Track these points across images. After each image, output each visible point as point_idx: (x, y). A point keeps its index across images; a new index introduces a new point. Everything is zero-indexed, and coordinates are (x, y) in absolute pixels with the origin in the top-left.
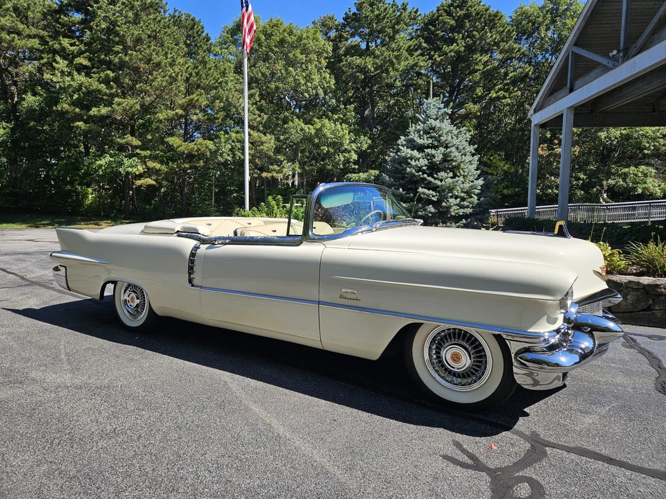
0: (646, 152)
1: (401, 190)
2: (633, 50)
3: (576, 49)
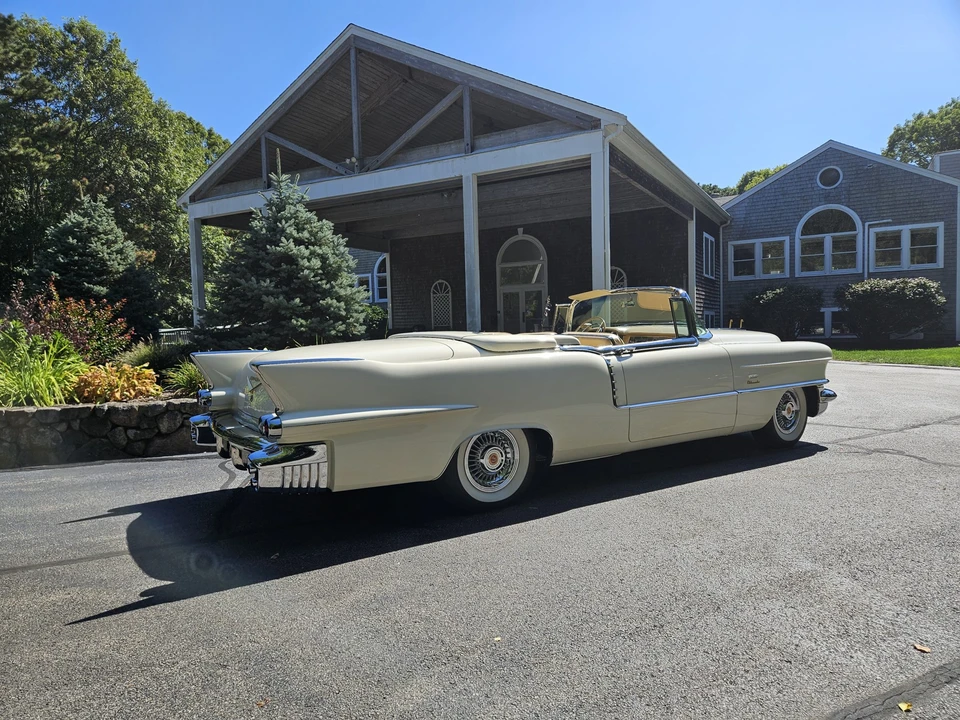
1: (297, 300)
2: (369, 161)
3: (272, 137)
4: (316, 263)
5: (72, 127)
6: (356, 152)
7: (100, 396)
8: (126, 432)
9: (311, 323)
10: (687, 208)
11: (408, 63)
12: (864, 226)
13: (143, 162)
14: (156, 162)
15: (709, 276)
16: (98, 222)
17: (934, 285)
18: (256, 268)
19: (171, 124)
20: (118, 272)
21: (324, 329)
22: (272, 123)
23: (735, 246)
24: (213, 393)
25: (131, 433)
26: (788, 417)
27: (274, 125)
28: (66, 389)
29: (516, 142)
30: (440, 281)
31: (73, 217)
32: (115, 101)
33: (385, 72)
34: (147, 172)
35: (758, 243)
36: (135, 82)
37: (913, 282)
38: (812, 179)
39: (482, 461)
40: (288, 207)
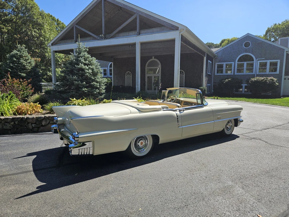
0: (59, 63)
1: (84, 83)
2: (107, 36)
3: (77, 26)
4: (90, 71)
5: (14, 18)
6: (103, 33)
7: (24, 113)
8: (32, 125)
9: (88, 90)
10: (203, 53)
11: (120, 6)
12: (256, 60)
13: (36, 30)
14: (41, 30)
15: (209, 74)
16: (23, 53)
17: (275, 79)
18: (72, 72)
19: (46, 18)
20: (29, 69)
21: (92, 91)
22: (78, 21)
23: (218, 65)
24: (59, 119)
25: (33, 125)
26: (229, 127)
27: (78, 23)
28: (13, 110)
29: (153, 33)
30: (128, 72)
31: (15, 52)
32: (28, 10)
33: (113, 7)
34: (38, 33)
35: (224, 64)
36: (34, 4)
37: (269, 78)
38: (242, 45)
39: (138, 144)
40: (82, 53)
